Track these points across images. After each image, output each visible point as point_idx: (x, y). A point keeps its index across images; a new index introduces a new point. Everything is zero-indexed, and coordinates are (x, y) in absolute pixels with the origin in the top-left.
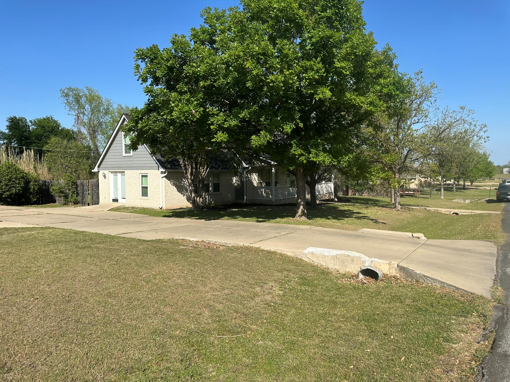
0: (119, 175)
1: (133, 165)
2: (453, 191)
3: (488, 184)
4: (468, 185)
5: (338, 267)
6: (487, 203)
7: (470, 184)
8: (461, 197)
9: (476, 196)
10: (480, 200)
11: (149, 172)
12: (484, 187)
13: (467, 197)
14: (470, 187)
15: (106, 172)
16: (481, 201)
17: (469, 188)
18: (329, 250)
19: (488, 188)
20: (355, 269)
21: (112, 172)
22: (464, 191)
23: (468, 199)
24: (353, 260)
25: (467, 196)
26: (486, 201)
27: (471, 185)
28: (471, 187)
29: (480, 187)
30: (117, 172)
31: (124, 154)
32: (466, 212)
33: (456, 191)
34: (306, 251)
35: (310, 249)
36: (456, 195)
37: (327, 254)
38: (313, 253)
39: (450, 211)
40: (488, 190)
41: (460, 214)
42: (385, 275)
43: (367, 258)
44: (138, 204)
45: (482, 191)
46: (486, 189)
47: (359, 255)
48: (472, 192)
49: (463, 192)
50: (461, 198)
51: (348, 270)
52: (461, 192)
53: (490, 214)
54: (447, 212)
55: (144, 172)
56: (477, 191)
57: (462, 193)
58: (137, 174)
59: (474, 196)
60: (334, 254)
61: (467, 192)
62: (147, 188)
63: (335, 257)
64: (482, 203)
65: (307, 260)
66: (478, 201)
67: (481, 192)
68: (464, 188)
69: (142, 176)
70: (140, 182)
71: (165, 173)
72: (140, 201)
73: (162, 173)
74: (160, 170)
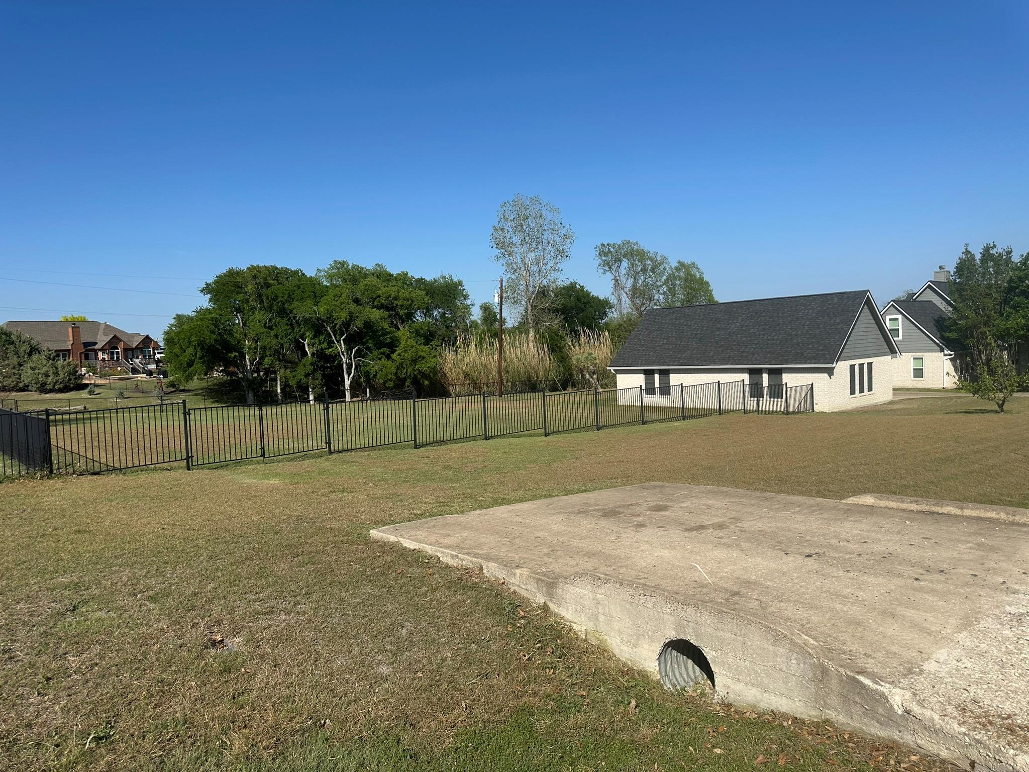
11: (926, 355)
44: (909, 385)
55: (918, 355)
58: (909, 357)
62: (922, 369)
69: (914, 359)
70: (912, 366)
71: (950, 355)
72: (910, 382)
73: (945, 355)
74: (946, 352)
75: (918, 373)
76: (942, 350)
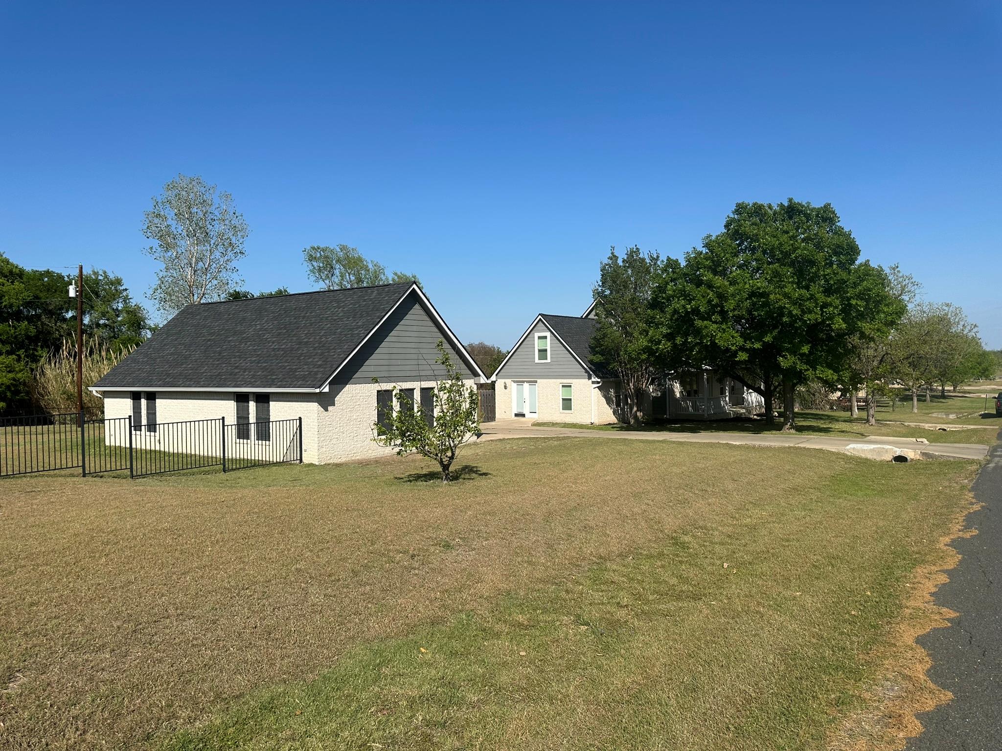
0: (526, 385)
1: (551, 374)
2: (925, 401)
3: (982, 388)
4: (949, 391)
5: (875, 457)
6: (982, 418)
7: (952, 388)
8: (941, 410)
9: (964, 409)
10: (970, 414)
11: (574, 382)
12: (977, 394)
13: (951, 411)
14: (951, 394)
15: (508, 381)
16: (973, 415)
17: (951, 396)
18: (868, 445)
19: (984, 396)
20: (889, 457)
21: (514, 382)
22: (943, 401)
23: (952, 413)
24: (887, 451)
25: (949, 409)
26: (980, 415)
27: (954, 391)
28: (954, 394)
29: (969, 393)
30: (524, 382)
31: (537, 360)
32: (956, 428)
33: (931, 401)
34: (848, 447)
35: (852, 446)
36: (933, 408)
37: (866, 448)
38: (854, 449)
39: (936, 427)
40: (984, 398)
41: (948, 429)
42: (912, 460)
43: (898, 449)
44: (556, 419)
45: (973, 400)
46: (979, 398)
47: (891, 447)
48: (957, 402)
49: (941, 402)
50: (942, 412)
51: (883, 458)
52: (939, 402)
53: (985, 429)
54: (931, 427)
55: (566, 381)
56: (965, 401)
57: (941, 404)
58: (557, 383)
59: (961, 409)
60: (872, 448)
61: (950, 402)
62: (570, 400)
63: (873, 450)
64: (974, 418)
65: (849, 454)
66: (968, 415)
67: (972, 402)
68: (943, 396)
69: (563, 386)
70: (560, 394)
71: (598, 383)
72: (559, 416)
73: (593, 383)
74: (593, 379)
75: (567, 404)
76: (590, 378)
